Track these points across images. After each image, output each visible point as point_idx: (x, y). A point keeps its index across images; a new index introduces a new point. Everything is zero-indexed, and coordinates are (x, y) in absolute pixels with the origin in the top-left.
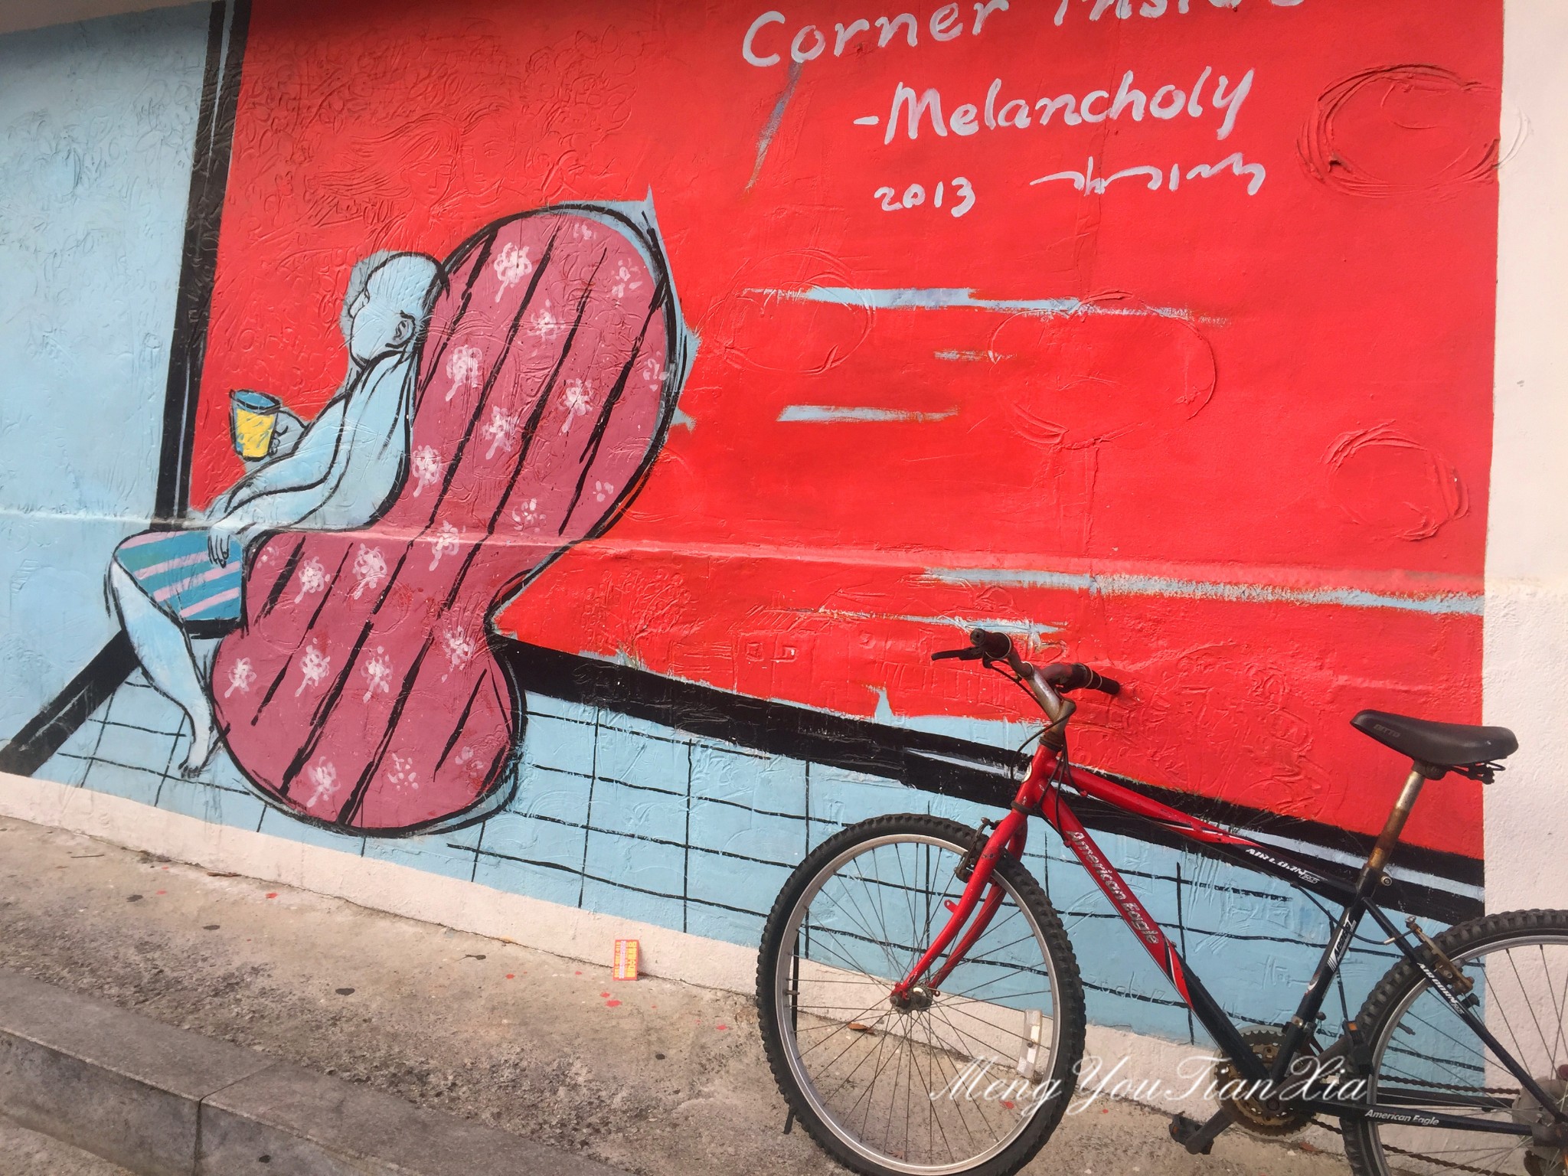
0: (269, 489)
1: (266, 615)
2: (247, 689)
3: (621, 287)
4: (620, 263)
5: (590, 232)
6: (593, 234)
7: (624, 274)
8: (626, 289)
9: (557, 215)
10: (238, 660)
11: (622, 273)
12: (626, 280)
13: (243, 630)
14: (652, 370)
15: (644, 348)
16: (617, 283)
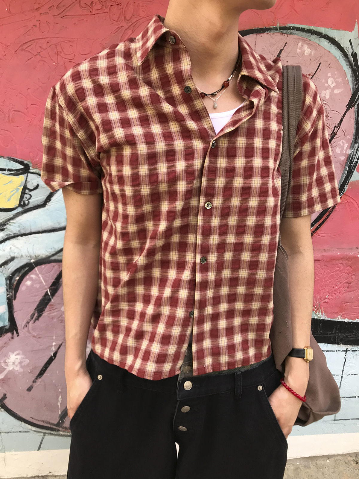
0: (23, 232)
1: (35, 322)
2: (22, 370)
3: (328, 92)
4: (329, 75)
5: (309, 50)
6: (311, 52)
7: (331, 83)
8: (332, 94)
9: (285, 33)
10: (10, 353)
11: (330, 82)
12: (332, 87)
13: (13, 334)
14: (342, 148)
15: (340, 133)
16: (326, 89)
